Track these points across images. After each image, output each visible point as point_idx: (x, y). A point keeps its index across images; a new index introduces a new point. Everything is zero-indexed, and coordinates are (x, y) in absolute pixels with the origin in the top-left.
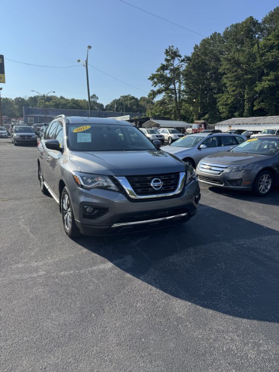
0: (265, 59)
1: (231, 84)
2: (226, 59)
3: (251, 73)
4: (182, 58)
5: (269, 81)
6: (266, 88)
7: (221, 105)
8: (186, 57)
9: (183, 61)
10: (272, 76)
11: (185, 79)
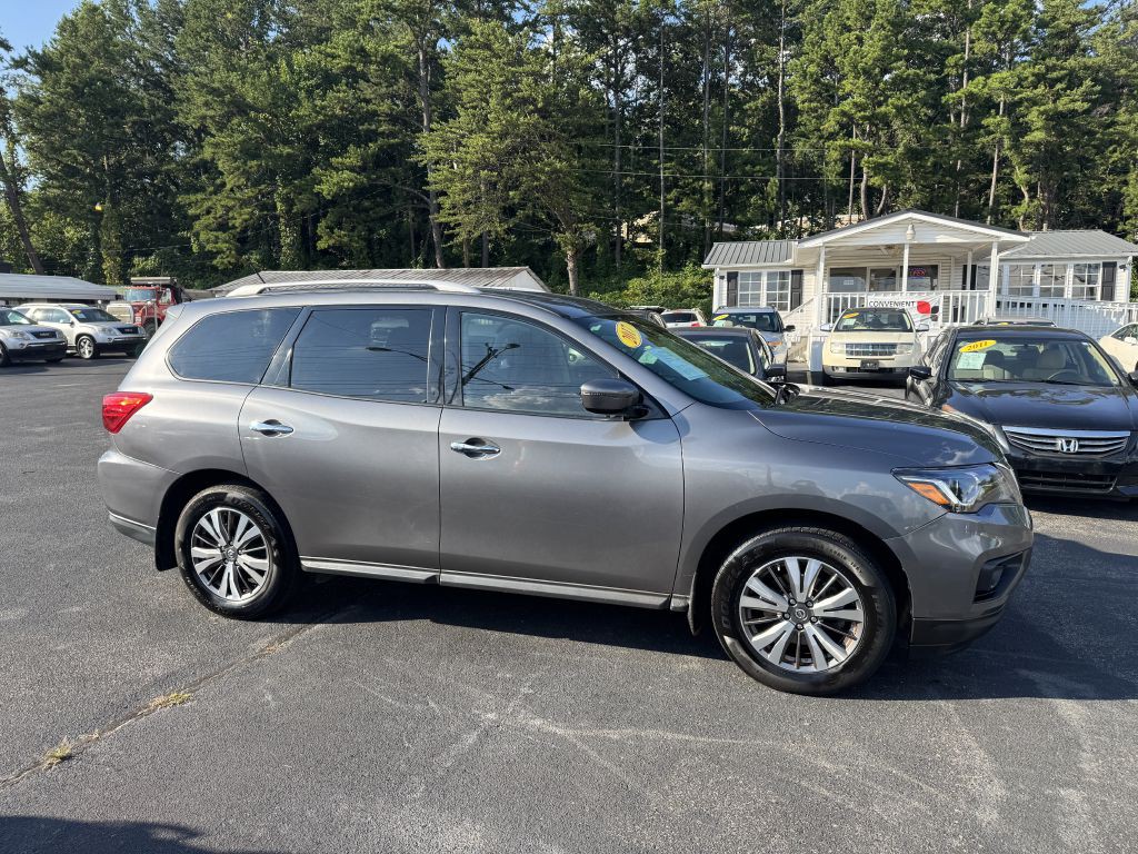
0: (323, 108)
1: (238, 169)
2: (204, 86)
3: (286, 142)
4: (15, 54)
5: (352, 169)
6: (348, 189)
7: (207, 227)
8: (35, 55)
9: (20, 64)
10: (353, 156)
11: (37, 131)
